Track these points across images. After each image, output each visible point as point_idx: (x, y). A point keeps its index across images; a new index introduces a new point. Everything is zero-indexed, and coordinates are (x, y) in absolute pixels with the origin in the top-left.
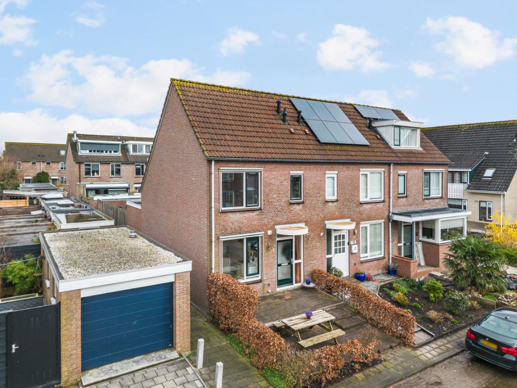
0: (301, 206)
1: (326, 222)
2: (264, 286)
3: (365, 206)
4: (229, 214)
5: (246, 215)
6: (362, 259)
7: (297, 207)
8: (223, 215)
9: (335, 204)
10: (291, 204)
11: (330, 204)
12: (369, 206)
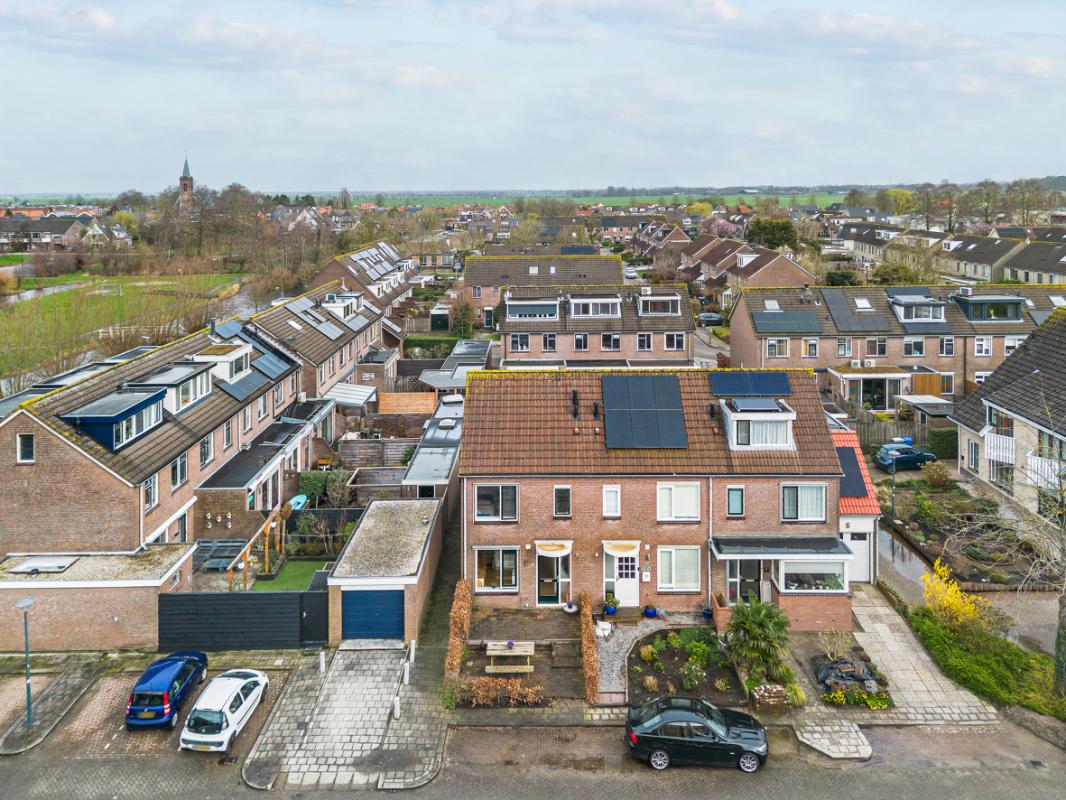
0: (568, 522)
1: (603, 542)
2: (521, 599)
3: (665, 527)
4: (483, 526)
5: (501, 527)
6: (659, 590)
7: (562, 523)
8: (477, 527)
9: (617, 522)
10: (556, 519)
11: (610, 522)
12: (672, 527)
